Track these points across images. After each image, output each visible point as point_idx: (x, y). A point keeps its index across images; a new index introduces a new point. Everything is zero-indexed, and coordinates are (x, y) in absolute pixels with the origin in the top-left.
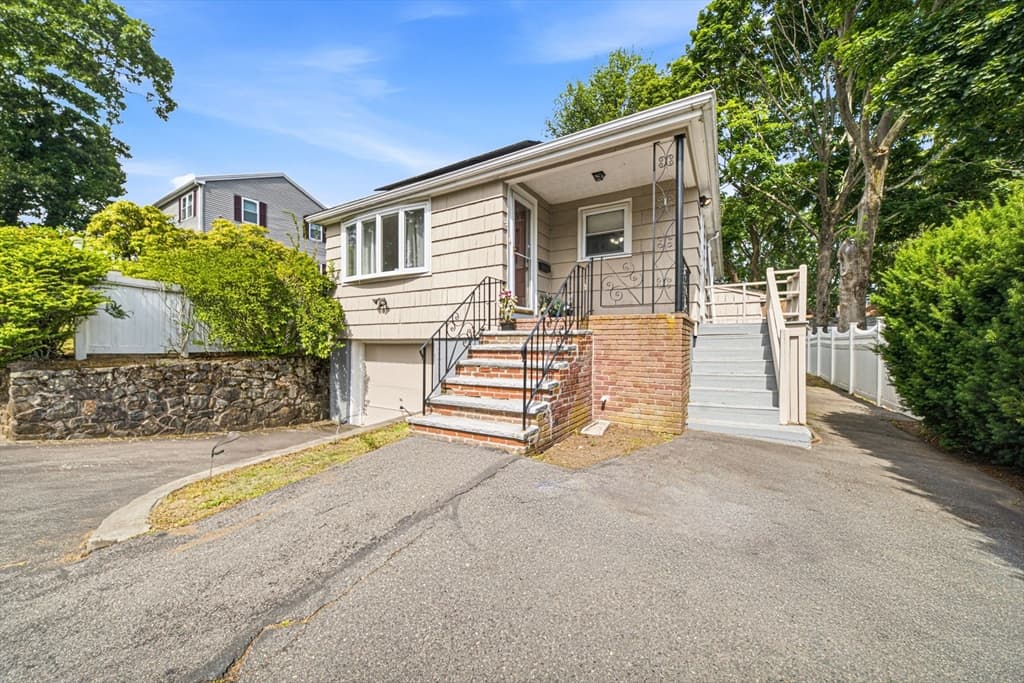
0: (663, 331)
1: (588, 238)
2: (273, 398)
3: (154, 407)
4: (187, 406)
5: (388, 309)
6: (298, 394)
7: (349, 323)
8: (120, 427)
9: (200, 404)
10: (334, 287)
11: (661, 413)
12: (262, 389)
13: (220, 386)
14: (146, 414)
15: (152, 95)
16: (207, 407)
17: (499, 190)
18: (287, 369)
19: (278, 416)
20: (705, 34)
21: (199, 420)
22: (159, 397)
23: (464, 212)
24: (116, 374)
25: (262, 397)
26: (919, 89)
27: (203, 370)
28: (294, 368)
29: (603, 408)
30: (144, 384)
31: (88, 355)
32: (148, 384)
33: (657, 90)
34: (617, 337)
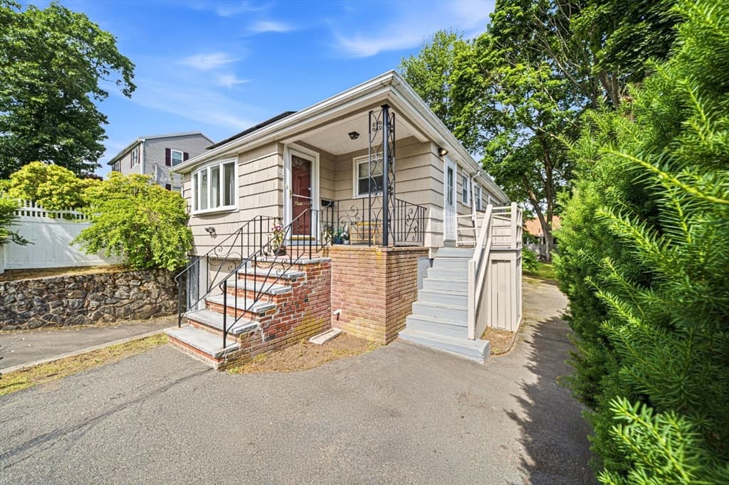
0: (374, 261)
1: (360, 180)
2: (137, 299)
3: (39, 308)
4: (66, 307)
5: (216, 235)
6: (159, 295)
7: (196, 244)
8: (10, 323)
9: (76, 305)
10: (188, 218)
11: (373, 326)
12: (129, 292)
13: (93, 292)
14: (32, 313)
15: (120, 81)
16: (82, 307)
17: (275, 149)
18: (150, 278)
19: (142, 311)
20: (500, 15)
21: (76, 316)
22: (43, 301)
23: (256, 165)
24: (7, 286)
25: (128, 299)
26: (631, 51)
27: (80, 281)
28: (155, 277)
29: (338, 319)
30: (30, 293)
31: (5, 270)
32: (34, 292)
33: (466, 60)
34: (345, 264)
